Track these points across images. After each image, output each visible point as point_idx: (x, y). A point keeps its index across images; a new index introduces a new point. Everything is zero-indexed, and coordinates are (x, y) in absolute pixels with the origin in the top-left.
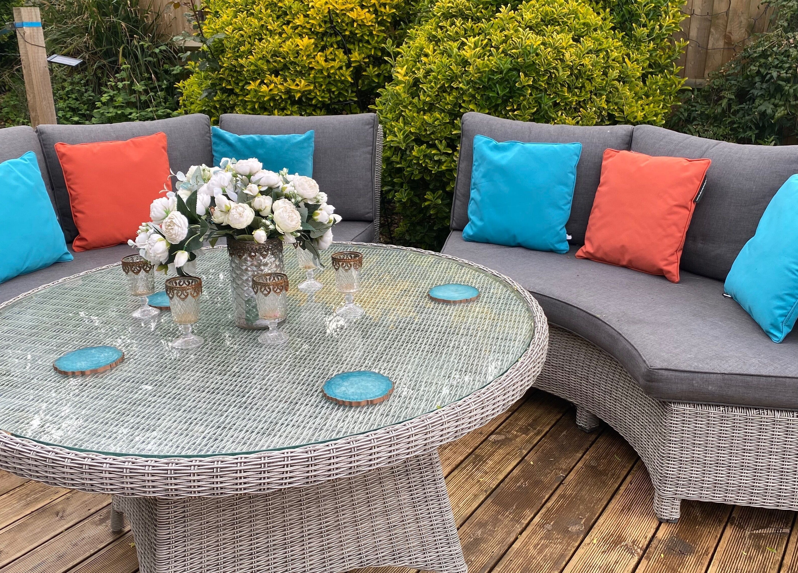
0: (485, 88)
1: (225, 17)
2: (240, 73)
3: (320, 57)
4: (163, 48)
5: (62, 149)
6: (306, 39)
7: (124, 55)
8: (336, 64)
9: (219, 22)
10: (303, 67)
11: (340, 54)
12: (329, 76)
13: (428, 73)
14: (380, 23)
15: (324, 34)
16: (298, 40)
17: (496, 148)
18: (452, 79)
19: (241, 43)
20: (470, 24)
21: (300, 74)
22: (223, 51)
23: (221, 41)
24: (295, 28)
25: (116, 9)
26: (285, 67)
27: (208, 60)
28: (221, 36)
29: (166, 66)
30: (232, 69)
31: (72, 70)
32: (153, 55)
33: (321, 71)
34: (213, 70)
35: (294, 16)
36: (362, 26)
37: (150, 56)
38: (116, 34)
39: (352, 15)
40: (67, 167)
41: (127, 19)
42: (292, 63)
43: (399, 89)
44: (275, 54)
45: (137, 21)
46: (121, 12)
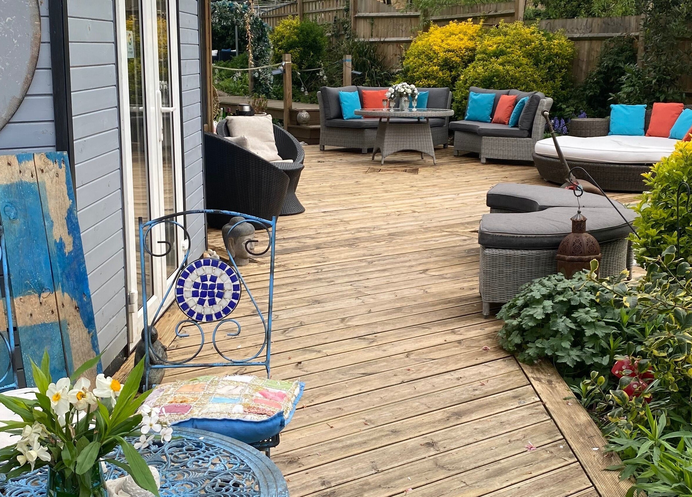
0: (484, 82)
1: (411, 59)
2: (414, 78)
3: (441, 73)
4: (385, 72)
5: (363, 91)
6: (437, 67)
7: (367, 76)
8: (446, 75)
9: (409, 61)
10: (435, 76)
11: (448, 72)
12: (443, 79)
13: (469, 77)
14: (464, 62)
15: (443, 65)
16: (434, 67)
17: (475, 95)
18: (476, 79)
19: (415, 68)
20: (485, 62)
21: (434, 79)
22: (409, 71)
23: (408, 67)
24: (434, 63)
25: (366, 54)
26: (429, 77)
27: (404, 74)
28: (409, 66)
29: (386, 81)
30: (411, 77)
31: (359, 75)
32: (381, 76)
33: (440, 78)
34: (405, 77)
35: (434, 59)
36: (456, 63)
37: (379, 76)
38: (364, 65)
39: (453, 59)
40: (364, 96)
41: (370, 59)
42: (431, 75)
43: (461, 82)
44: (426, 72)
45: (374, 60)
46: (368, 55)
